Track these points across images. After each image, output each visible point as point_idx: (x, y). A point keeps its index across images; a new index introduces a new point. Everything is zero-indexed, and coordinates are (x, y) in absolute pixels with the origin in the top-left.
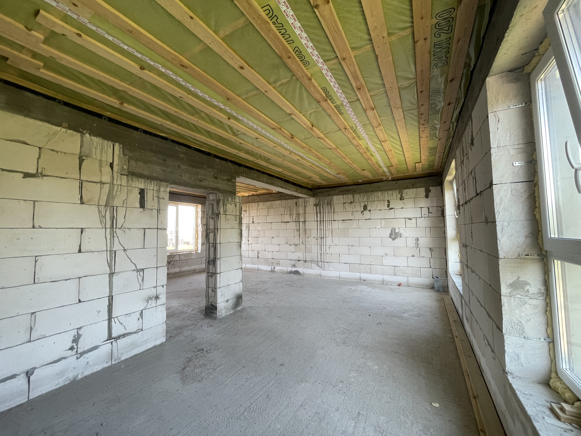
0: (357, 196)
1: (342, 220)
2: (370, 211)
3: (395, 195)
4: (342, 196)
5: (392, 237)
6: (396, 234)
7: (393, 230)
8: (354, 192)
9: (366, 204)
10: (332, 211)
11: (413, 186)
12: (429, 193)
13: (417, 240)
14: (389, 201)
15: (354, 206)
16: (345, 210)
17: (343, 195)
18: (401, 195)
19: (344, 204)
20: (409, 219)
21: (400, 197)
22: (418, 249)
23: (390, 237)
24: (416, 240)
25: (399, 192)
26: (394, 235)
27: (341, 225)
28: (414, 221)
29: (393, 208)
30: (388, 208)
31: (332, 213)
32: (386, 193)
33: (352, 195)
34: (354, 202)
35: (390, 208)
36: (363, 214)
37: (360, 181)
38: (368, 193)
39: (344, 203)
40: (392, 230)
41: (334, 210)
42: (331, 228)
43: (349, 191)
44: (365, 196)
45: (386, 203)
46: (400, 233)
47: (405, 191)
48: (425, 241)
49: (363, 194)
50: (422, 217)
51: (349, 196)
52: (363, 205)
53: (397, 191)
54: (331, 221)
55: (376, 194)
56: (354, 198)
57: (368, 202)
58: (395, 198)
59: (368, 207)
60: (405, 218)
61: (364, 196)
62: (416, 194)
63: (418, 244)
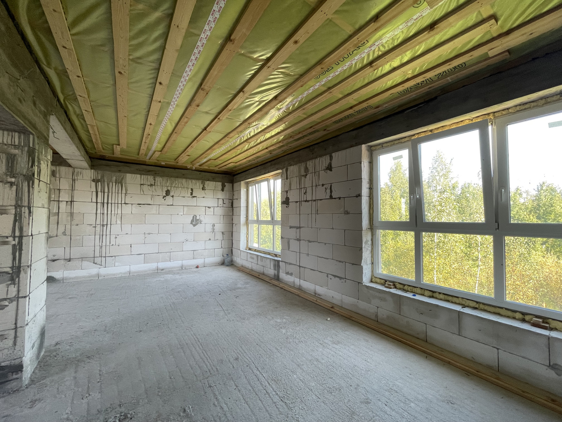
0: (159, 179)
1: (138, 204)
2: (173, 196)
3: (198, 184)
4: (139, 176)
5: (193, 223)
6: (197, 220)
7: (195, 217)
8: (155, 174)
9: (169, 188)
10: (124, 191)
11: (214, 180)
12: (225, 188)
13: (214, 225)
14: (192, 190)
15: (155, 189)
16: (142, 193)
17: (141, 174)
18: (203, 186)
19: (142, 186)
20: (209, 208)
21: (202, 187)
22: (214, 233)
23: (191, 223)
24: (212, 226)
25: (202, 182)
26: (195, 222)
27: (136, 210)
28: (212, 209)
29: (196, 197)
30: (191, 196)
31: (123, 195)
32: (190, 181)
33: (152, 177)
34: (154, 185)
35: (193, 196)
36: (165, 200)
37: (163, 163)
38: (172, 179)
39: (142, 184)
40: (193, 217)
41: (126, 190)
42: (119, 212)
43: (149, 171)
44: (169, 181)
45: (190, 191)
46: (201, 220)
47: (207, 183)
48: (220, 227)
49: (166, 178)
50: (218, 207)
51: (149, 177)
52: (165, 189)
53: (200, 181)
54: (121, 204)
55: (180, 180)
56: (155, 180)
57: (171, 187)
58: (198, 188)
59: (171, 192)
60: (205, 207)
61: (167, 181)
62: (215, 187)
63: (214, 229)
